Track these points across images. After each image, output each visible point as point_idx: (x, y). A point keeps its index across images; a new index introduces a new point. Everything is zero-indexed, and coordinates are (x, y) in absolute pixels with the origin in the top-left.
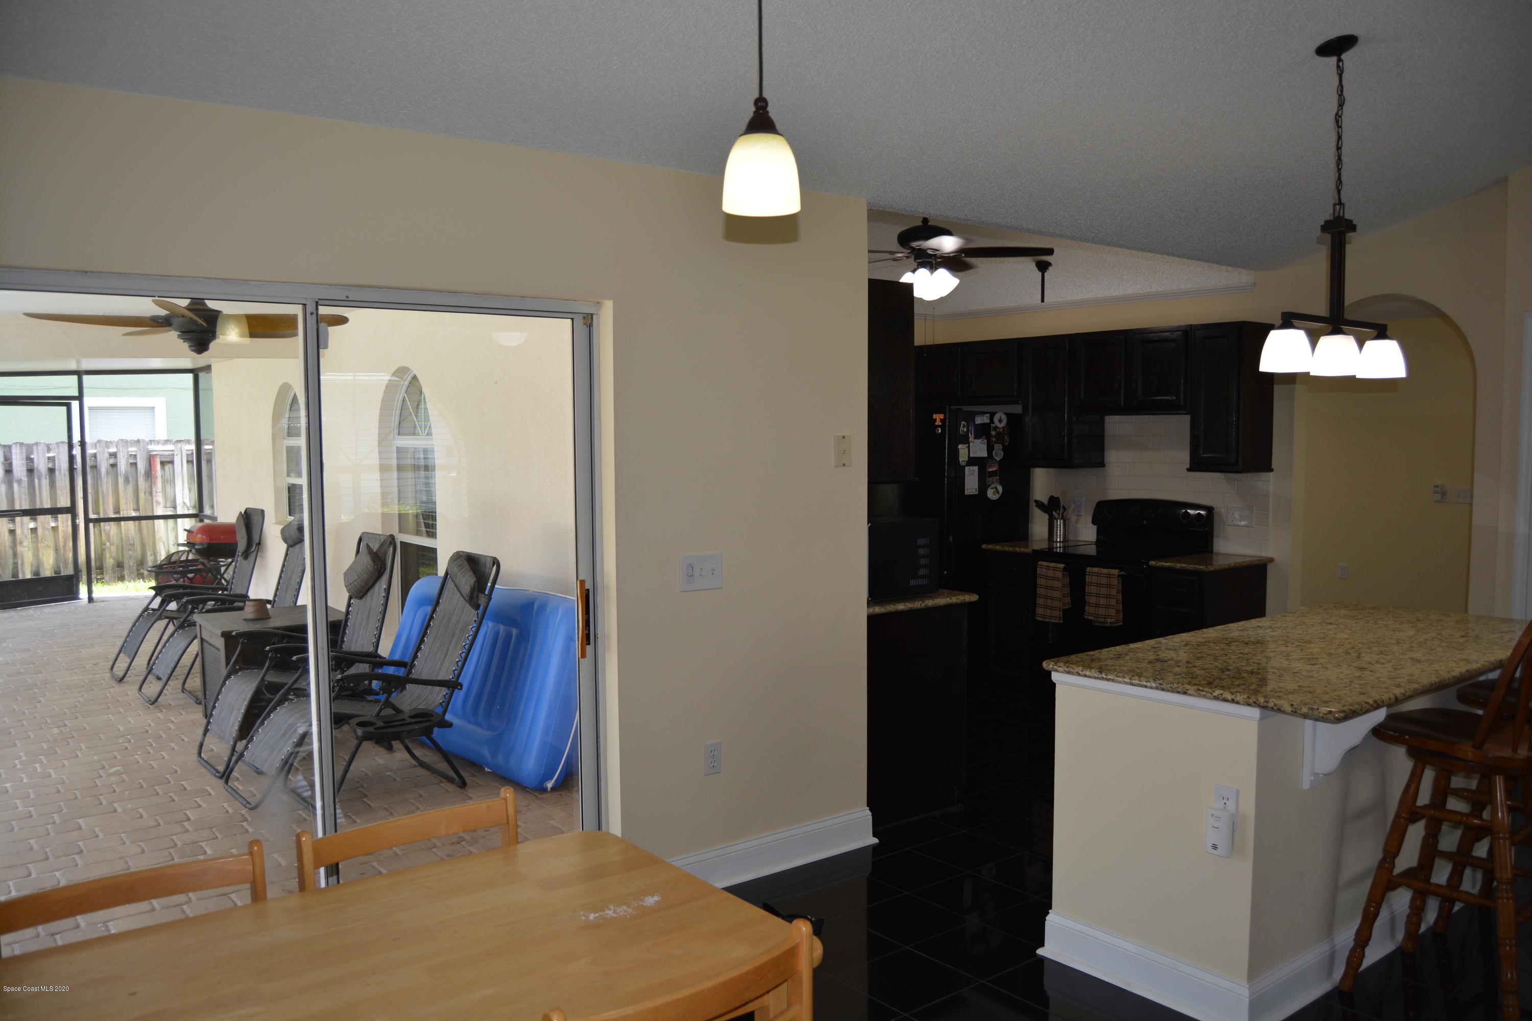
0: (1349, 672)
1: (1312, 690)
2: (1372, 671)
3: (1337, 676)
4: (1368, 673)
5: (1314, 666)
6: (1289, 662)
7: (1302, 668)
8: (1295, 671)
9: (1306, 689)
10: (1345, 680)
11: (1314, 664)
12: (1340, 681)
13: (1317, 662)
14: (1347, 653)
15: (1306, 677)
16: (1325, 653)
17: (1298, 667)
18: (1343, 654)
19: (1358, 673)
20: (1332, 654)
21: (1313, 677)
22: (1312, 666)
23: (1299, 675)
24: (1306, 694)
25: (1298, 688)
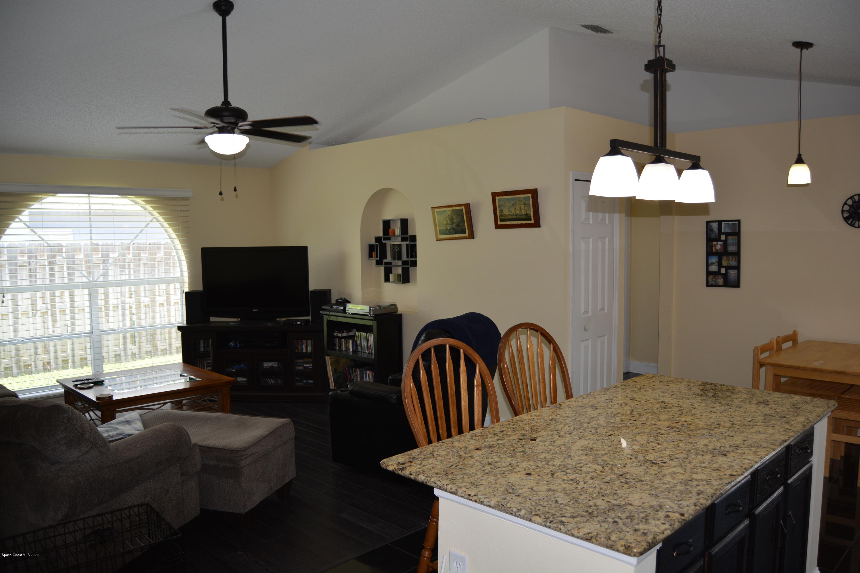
0: (641, 396)
1: (661, 383)
2: (627, 397)
3: (648, 393)
4: (630, 396)
5: (662, 400)
6: (679, 405)
7: (670, 399)
8: (673, 396)
9: (664, 384)
10: (643, 390)
11: (662, 402)
12: (646, 389)
13: (660, 404)
14: (640, 414)
15: (666, 392)
16: (656, 414)
17: (672, 399)
18: (644, 413)
19: (636, 395)
20: (651, 413)
21: (662, 392)
22: (664, 400)
23: (670, 394)
24: (663, 381)
25: (669, 384)
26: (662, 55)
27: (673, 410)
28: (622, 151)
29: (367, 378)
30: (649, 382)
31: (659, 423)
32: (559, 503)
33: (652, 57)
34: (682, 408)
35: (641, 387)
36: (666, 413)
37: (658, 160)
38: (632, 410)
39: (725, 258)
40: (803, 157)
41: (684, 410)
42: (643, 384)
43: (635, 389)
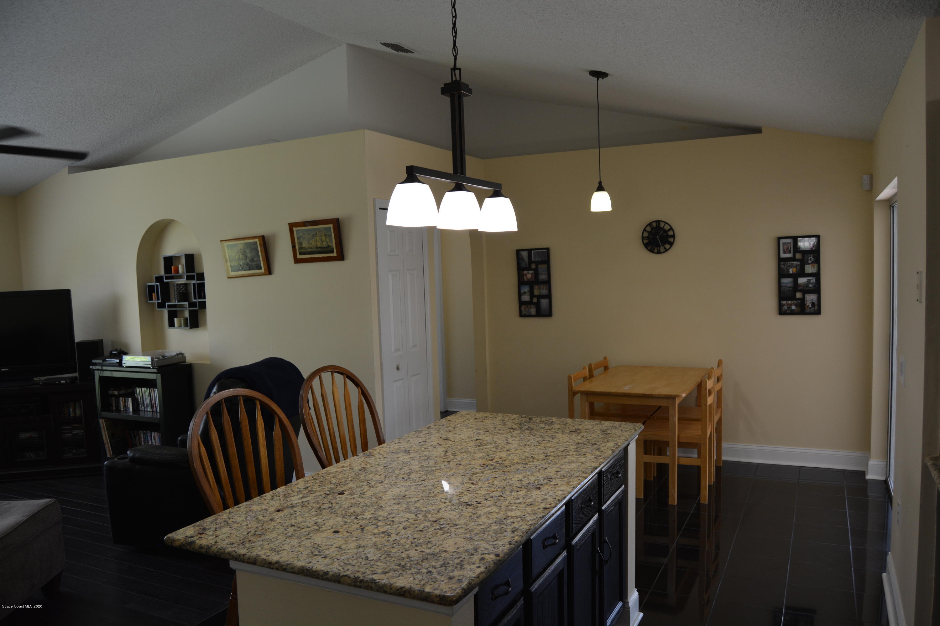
0: (455, 435)
1: (476, 420)
2: (441, 438)
3: (462, 432)
4: (443, 436)
5: (477, 438)
6: (494, 441)
7: (484, 436)
8: (487, 432)
9: (479, 420)
10: (458, 428)
11: (477, 440)
12: (460, 428)
13: (475, 442)
14: (454, 455)
15: (480, 429)
16: (471, 453)
17: (487, 436)
18: (458, 453)
19: (450, 435)
20: (465, 452)
21: (477, 429)
22: (478, 438)
23: (485, 430)
24: (478, 418)
25: (484, 421)
26: (458, 79)
27: (487, 447)
28: (419, 178)
29: (153, 441)
30: (463, 420)
31: (473, 462)
32: (370, 559)
33: (449, 81)
34: (497, 445)
35: (455, 426)
36: (480, 451)
37: (458, 188)
38: (446, 451)
39: (536, 287)
40: (603, 185)
41: (498, 446)
42: (458, 423)
43: (449, 428)
